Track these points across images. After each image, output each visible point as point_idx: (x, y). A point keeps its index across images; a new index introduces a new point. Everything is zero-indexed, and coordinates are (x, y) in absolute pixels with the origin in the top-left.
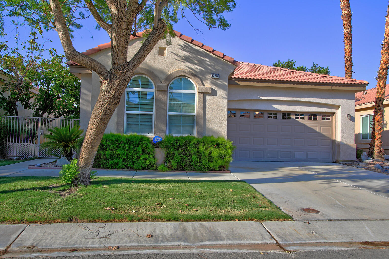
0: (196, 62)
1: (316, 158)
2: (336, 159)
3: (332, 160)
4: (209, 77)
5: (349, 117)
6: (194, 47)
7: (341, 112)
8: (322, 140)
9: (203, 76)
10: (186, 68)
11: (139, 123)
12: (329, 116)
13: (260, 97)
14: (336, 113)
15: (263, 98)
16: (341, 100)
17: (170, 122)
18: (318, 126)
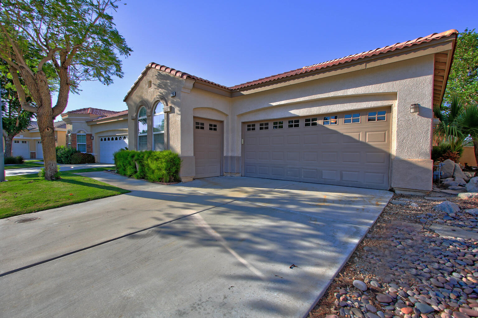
0: (164, 86)
4: (170, 97)
6: (162, 74)
10: (159, 94)
13: (271, 104)
14: (393, 106)
15: (274, 104)
16: (397, 82)
17: (155, 141)
18: (360, 132)
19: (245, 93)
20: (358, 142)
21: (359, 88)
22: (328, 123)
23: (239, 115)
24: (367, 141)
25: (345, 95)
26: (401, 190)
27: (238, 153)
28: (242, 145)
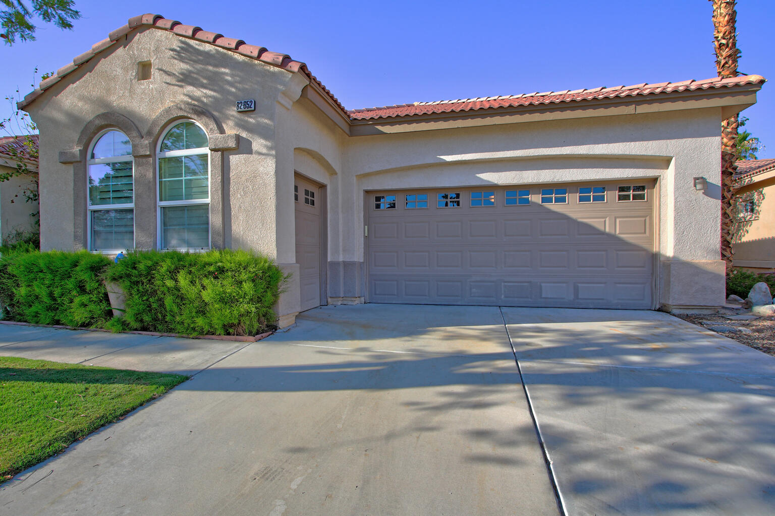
0: (205, 81)
1: (602, 299)
2: (662, 301)
3: (652, 303)
4: (233, 111)
5: (699, 186)
6: (201, 48)
7: (673, 174)
8: (620, 253)
9: (220, 112)
10: (186, 99)
11: (114, 229)
12: (643, 188)
13: (442, 157)
14: (662, 177)
15: (449, 158)
16: (673, 141)
17: (165, 224)
18: (607, 217)
19: (387, 129)
20: (603, 233)
21: (615, 144)
22: (550, 200)
23: (360, 175)
24: (618, 232)
25: (591, 153)
26: (681, 308)
27: (358, 256)
28: (365, 237)
